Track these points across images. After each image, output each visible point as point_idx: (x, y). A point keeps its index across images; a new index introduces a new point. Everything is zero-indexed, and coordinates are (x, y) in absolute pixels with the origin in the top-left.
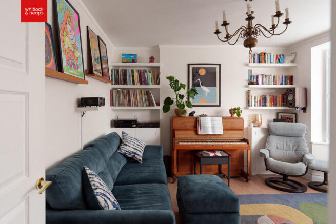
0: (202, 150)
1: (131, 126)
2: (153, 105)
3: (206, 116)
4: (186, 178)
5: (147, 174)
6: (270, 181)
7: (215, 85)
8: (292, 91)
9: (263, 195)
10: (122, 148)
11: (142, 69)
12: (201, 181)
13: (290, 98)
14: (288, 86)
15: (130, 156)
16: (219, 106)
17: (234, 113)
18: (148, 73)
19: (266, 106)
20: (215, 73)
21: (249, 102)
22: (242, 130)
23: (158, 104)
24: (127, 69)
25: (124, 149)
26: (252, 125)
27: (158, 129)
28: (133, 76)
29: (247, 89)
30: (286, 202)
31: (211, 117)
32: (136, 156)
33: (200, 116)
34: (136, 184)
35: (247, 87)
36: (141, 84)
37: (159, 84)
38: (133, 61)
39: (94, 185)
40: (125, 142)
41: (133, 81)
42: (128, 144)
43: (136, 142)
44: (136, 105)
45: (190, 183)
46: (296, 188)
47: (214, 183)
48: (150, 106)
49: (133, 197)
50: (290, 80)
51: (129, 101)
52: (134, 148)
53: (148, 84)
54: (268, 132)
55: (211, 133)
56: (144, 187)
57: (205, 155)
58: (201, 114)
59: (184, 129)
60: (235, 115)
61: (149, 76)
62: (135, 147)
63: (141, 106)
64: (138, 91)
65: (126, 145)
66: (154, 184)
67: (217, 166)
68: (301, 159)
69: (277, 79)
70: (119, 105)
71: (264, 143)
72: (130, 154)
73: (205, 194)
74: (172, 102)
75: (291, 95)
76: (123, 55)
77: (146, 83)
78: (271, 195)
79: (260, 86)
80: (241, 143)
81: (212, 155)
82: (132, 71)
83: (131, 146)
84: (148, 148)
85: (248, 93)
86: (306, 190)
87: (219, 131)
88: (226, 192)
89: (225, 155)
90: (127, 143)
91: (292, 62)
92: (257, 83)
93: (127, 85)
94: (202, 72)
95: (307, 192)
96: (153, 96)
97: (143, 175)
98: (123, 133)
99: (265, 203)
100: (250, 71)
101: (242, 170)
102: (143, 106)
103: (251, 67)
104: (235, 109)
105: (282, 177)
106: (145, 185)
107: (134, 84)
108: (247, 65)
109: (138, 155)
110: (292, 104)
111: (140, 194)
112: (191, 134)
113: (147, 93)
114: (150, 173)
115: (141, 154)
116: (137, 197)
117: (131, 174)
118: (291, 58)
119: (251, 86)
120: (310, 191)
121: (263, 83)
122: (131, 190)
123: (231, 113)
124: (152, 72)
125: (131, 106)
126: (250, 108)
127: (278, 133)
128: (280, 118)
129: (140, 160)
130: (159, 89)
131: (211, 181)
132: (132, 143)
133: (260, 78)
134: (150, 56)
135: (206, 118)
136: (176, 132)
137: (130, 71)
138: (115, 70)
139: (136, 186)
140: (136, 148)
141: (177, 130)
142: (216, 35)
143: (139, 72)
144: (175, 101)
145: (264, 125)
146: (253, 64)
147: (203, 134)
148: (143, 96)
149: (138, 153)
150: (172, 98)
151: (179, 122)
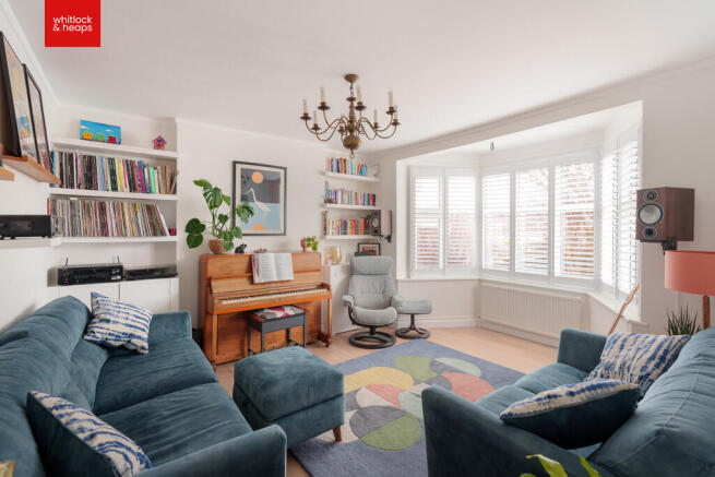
0: (262, 310)
1: (108, 280)
2: (163, 234)
3: (265, 251)
4: (252, 362)
5: (172, 372)
6: (356, 339)
7: (277, 201)
8: (377, 214)
9: (352, 360)
10: (96, 330)
11: (136, 159)
12: (281, 361)
13: (375, 224)
14: (371, 208)
15: (118, 344)
16: (284, 234)
17: (309, 245)
18: (151, 169)
19: (345, 234)
20: (278, 181)
21: (325, 229)
22: (319, 270)
23: (173, 232)
24: (97, 155)
25: (100, 331)
26: (330, 262)
27: (175, 281)
28: (113, 173)
29: (323, 210)
30: (380, 363)
31: (275, 252)
32: (134, 341)
33: (257, 252)
34: (152, 397)
35: (322, 206)
36: (133, 189)
37: (174, 192)
38: (112, 140)
39: (82, 430)
40: (103, 316)
41: (114, 182)
42: (112, 319)
43: (131, 312)
44: (122, 234)
45: (265, 369)
46: (385, 342)
47: (302, 360)
48: (155, 235)
49: (157, 428)
50: (372, 199)
51: (104, 225)
52: (127, 325)
53: (150, 192)
54: (351, 271)
55: (275, 279)
56: (173, 399)
57: (269, 317)
58: (258, 248)
59: (229, 277)
60: (310, 249)
61: (153, 176)
62: (129, 322)
63: (133, 235)
64: (125, 205)
65: (108, 321)
66: (195, 388)
67: (283, 332)
68: (389, 303)
69: (359, 197)
70: (74, 233)
71: (346, 287)
72: (118, 338)
73: (296, 380)
74: (203, 227)
75: (376, 220)
76: (83, 122)
77: (146, 189)
78: (361, 358)
79: (339, 206)
80: (319, 291)
81: (279, 314)
82: (111, 162)
83: (119, 320)
84: (158, 320)
85: (325, 214)
86: (394, 342)
87: (288, 275)
88: (325, 369)
89: (300, 311)
90: (108, 317)
91: (375, 176)
92: (336, 203)
93: (96, 189)
94: (257, 178)
95: (397, 344)
96: (162, 217)
97: (162, 376)
98: (93, 296)
99: (358, 370)
100: (327, 183)
101: (319, 331)
102: (140, 235)
103: (329, 177)
104: (309, 239)
105: (368, 330)
106: (175, 396)
107: (115, 188)
108: (323, 174)
109: (139, 338)
110: (377, 232)
111: (171, 416)
112: (241, 284)
113: (150, 209)
114: (178, 370)
115: (145, 335)
116: (166, 425)
117: (131, 382)
118: (374, 172)
119: (329, 205)
120: (399, 341)
121: (342, 202)
122: (145, 415)
123: (303, 246)
124: (159, 168)
125: (107, 235)
126: (328, 237)
127: (363, 271)
128: (361, 250)
129: (143, 348)
130: (174, 202)
131: (296, 357)
132: (121, 315)
133: (340, 193)
134: (156, 136)
135: (266, 254)
136: (213, 283)
137: (106, 162)
138: (61, 154)
139: (155, 402)
140: (133, 323)
141: (216, 279)
142: (304, 121)
143: (129, 166)
144: (209, 226)
145: (344, 262)
146: (330, 174)
147: (263, 281)
148: (139, 215)
149: (139, 333)
150: (202, 221)
151: (219, 264)
